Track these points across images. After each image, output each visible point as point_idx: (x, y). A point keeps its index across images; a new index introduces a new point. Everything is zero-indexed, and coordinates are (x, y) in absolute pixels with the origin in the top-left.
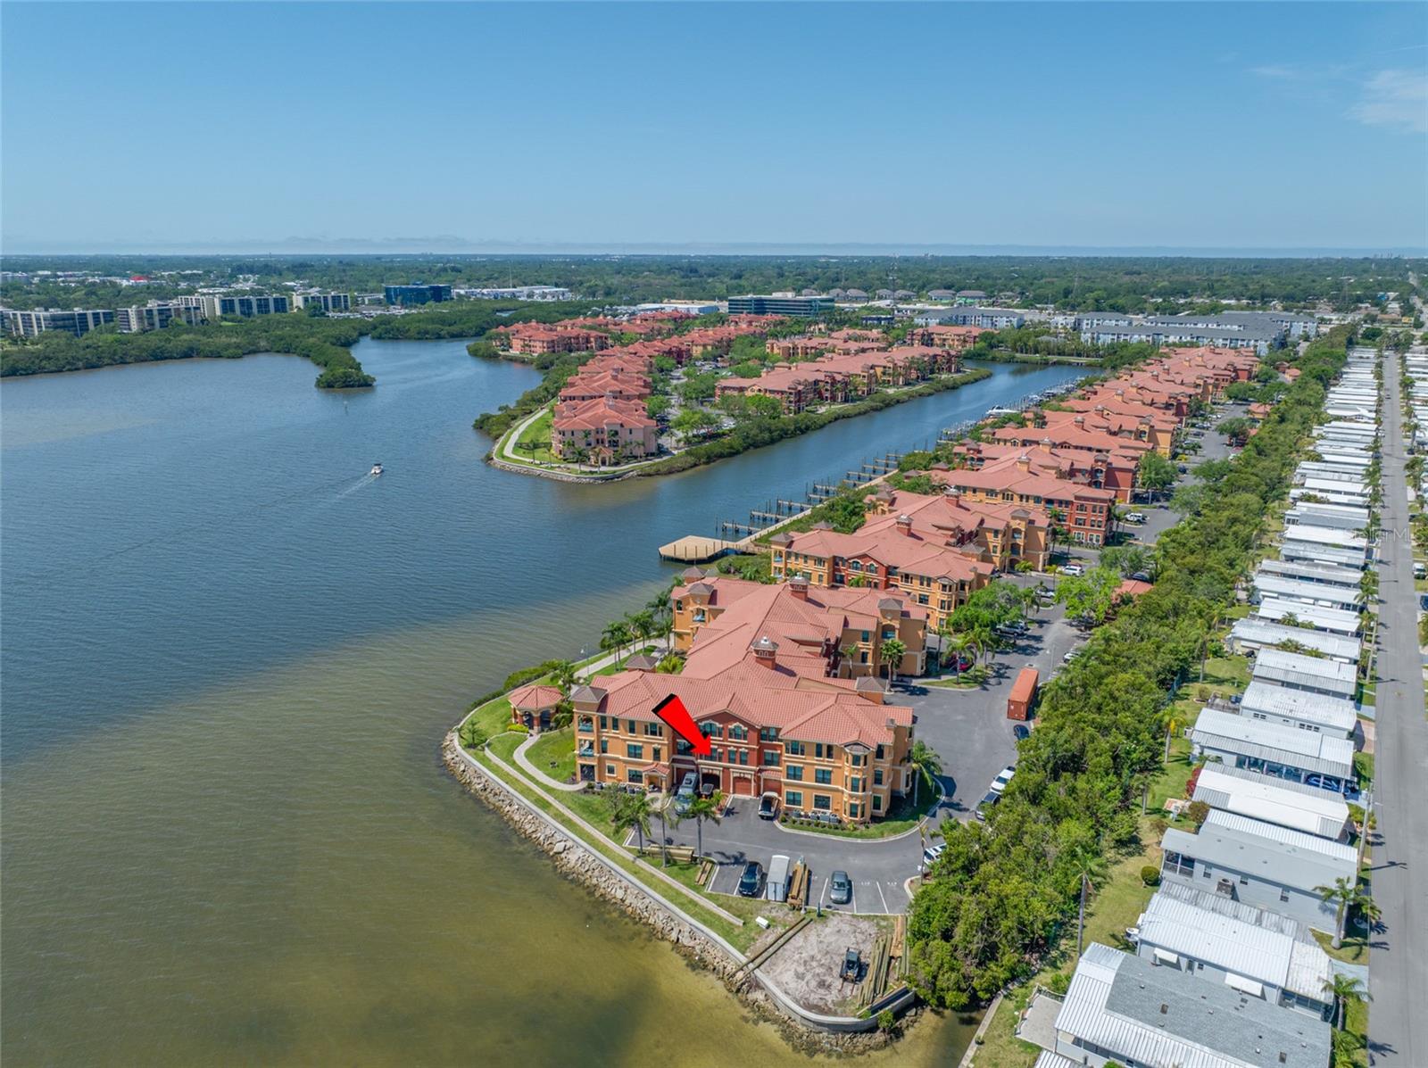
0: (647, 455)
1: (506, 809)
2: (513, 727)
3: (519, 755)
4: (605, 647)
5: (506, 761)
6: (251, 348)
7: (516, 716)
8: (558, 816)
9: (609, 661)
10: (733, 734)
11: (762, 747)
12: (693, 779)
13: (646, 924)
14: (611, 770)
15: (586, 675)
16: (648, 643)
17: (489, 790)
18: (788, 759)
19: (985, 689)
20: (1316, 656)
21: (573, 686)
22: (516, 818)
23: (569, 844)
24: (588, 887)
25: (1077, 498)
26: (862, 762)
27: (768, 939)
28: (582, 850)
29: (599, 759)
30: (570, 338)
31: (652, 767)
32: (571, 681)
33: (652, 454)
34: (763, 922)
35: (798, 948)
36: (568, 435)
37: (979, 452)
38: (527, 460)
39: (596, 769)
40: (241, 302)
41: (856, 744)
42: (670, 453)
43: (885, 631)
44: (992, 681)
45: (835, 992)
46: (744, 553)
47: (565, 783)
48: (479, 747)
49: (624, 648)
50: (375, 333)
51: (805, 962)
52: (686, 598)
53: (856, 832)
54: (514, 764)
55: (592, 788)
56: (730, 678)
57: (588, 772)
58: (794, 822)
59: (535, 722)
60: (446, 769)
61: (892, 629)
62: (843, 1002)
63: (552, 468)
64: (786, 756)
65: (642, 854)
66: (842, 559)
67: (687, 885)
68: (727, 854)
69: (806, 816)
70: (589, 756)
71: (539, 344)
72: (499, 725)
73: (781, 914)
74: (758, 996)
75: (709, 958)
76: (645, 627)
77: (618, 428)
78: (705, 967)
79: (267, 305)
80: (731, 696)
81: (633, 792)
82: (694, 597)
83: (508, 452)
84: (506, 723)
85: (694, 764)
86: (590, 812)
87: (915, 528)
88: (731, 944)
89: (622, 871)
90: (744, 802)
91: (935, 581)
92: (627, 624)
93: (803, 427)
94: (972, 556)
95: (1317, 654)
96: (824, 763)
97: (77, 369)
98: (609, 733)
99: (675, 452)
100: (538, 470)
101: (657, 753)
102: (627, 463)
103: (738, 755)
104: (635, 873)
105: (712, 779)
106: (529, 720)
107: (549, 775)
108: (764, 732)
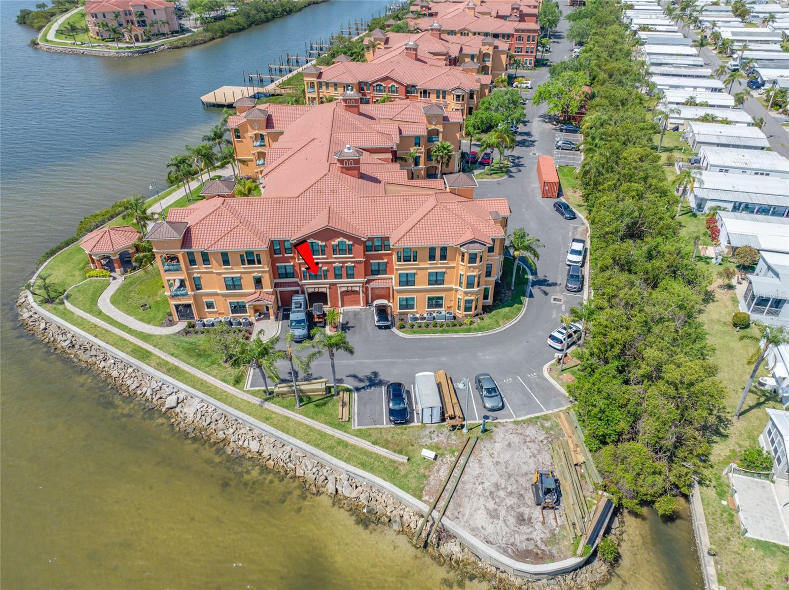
0: (172, 32)
1: (102, 365)
2: (92, 273)
3: (104, 303)
4: (174, 181)
5: (90, 312)
7: (93, 261)
8: (162, 366)
9: (179, 193)
10: (336, 250)
11: (368, 258)
12: (302, 301)
13: (294, 477)
14: (210, 305)
15: (159, 210)
16: (213, 174)
17: (77, 347)
18: (399, 267)
19: (511, 176)
20: (727, 123)
21: (148, 222)
22: (115, 374)
23: (182, 396)
24: (215, 443)
25: (517, 31)
26: (478, 259)
27: (441, 473)
28: (197, 400)
29: (195, 296)
31: (257, 295)
32: (144, 218)
33: (177, 32)
34: (429, 454)
35: (477, 477)
36: (100, 16)
37: (430, 9)
38: (70, 42)
39: (193, 308)
41: (473, 242)
42: (191, 31)
43: (432, 135)
44: (513, 169)
45: (538, 526)
46: (273, 95)
47: (162, 325)
48: (57, 301)
49: (193, 179)
51: (491, 493)
52: (243, 125)
53: (473, 326)
54: (99, 314)
55: (193, 326)
56: (320, 192)
57: (184, 311)
58: (412, 326)
59: (116, 265)
60: (24, 330)
61: (437, 132)
62: (553, 539)
63: (92, 47)
64: (396, 264)
65: (270, 396)
66: (366, 83)
67: (330, 424)
68: (360, 376)
69: (424, 318)
70: (183, 295)
72: (77, 273)
73: (442, 438)
74: (450, 548)
75: (379, 508)
76: (208, 158)
77: (143, 9)
78: (378, 521)
80: (326, 211)
81: (240, 324)
82: (251, 122)
83: (51, 36)
84: (84, 269)
85: (299, 285)
86: (197, 354)
87: (420, 54)
88: (402, 488)
89: (251, 419)
90: (356, 314)
91: (450, 93)
92: (190, 157)
93: (288, 9)
94: (472, 71)
95: (726, 122)
96: (438, 266)
98: (199, 269)
99: (195, 30)
100: (81, 49)
101: (258, 282)
102: (157, 40)
103: (344, 270)
104: (267, 419)
105: (319, 297)
106: (109, 264)
107: (142, 320)
108: (369, 243)
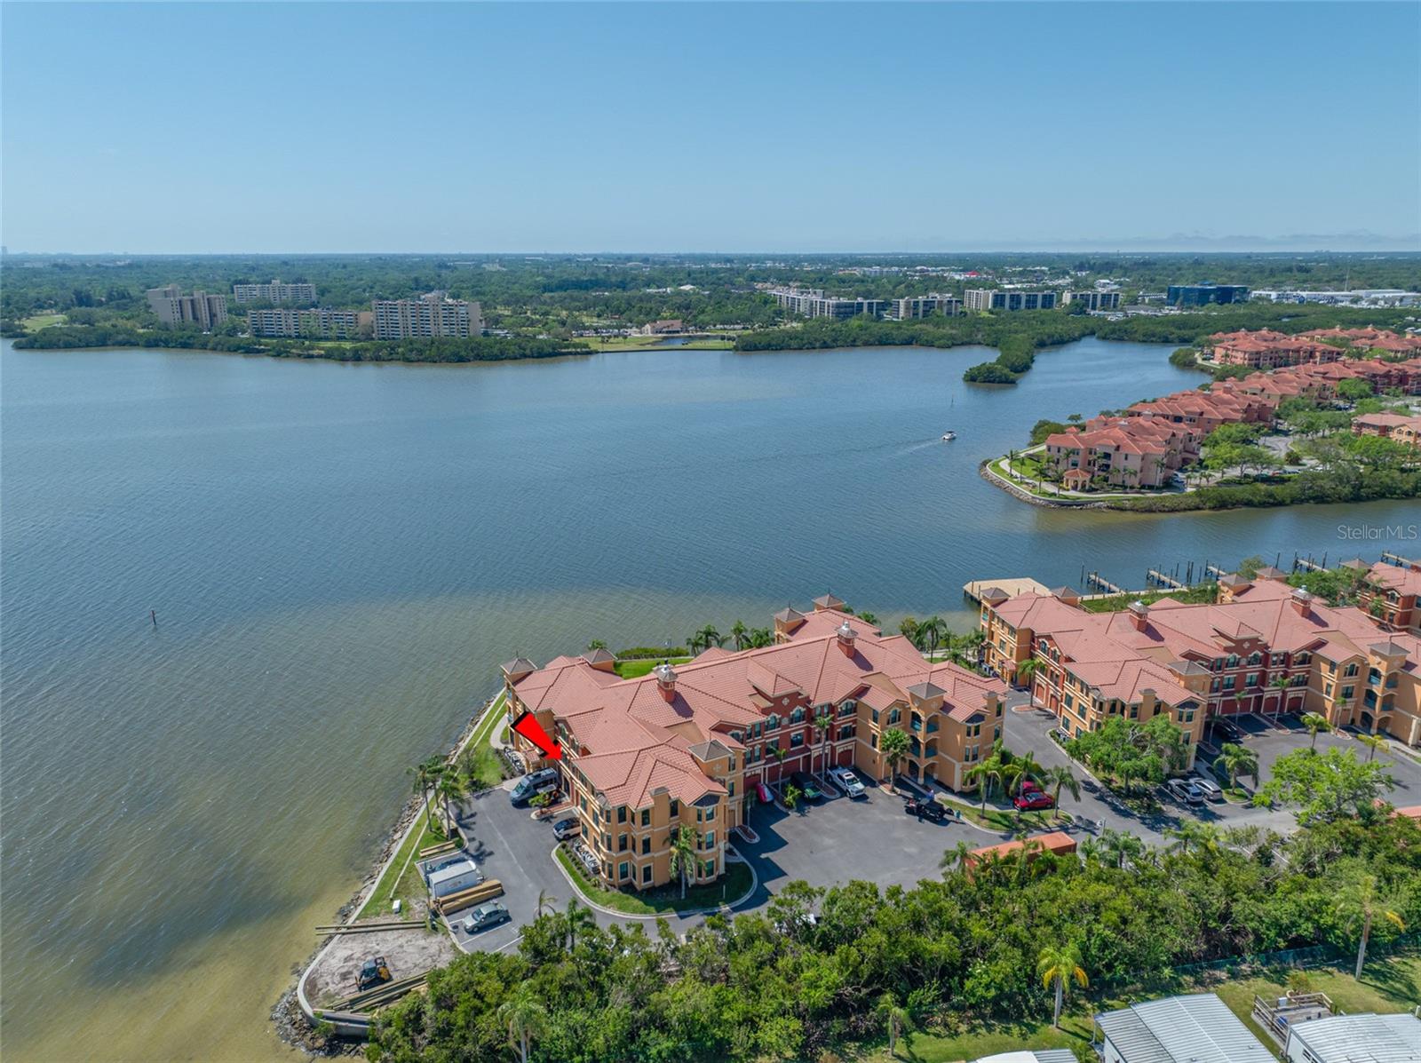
0: (1143, 487)
6: (966, 340)
30: (1288, 351)
34: (396, 905)
40: (1012, 297)
50: (1101, 333)
53: (592, 889)
58: (568, 852)
62: (331, 996)
63: (1022, 483)
66: (1035, 634)
68: (483, 847)
69: (580, 852)
71: (1240, 355)
79: (1035, 301)
80: (595, 709)
97: (814, 348)
100: (1007, 483)
102: (1106, 492)
